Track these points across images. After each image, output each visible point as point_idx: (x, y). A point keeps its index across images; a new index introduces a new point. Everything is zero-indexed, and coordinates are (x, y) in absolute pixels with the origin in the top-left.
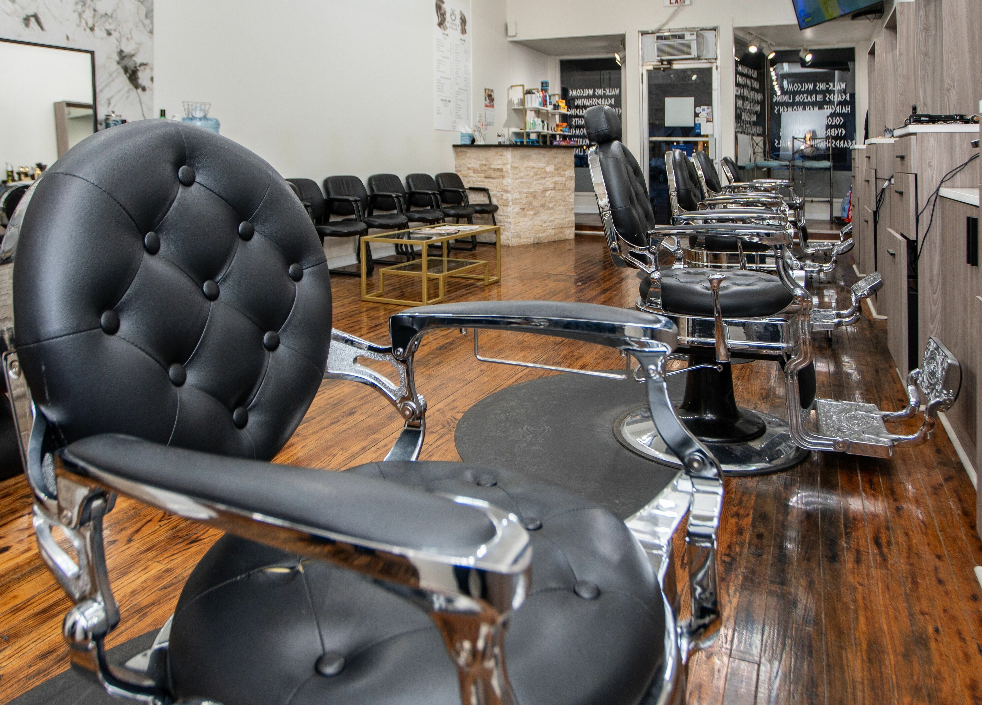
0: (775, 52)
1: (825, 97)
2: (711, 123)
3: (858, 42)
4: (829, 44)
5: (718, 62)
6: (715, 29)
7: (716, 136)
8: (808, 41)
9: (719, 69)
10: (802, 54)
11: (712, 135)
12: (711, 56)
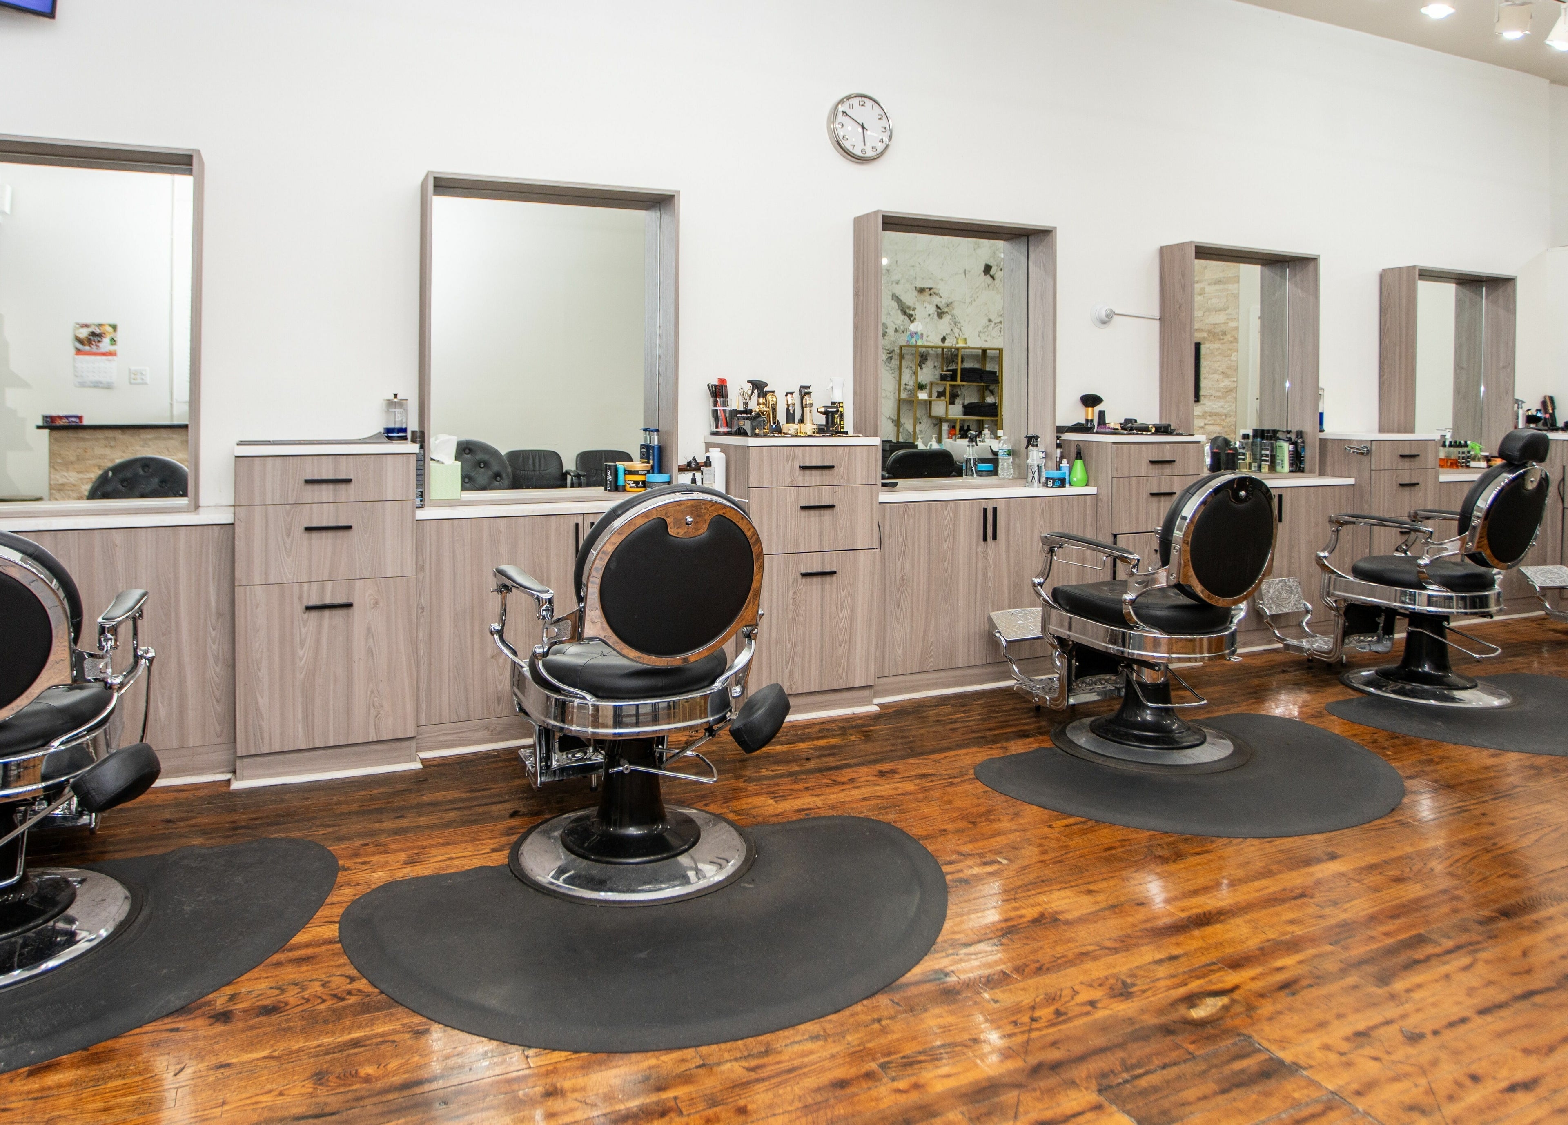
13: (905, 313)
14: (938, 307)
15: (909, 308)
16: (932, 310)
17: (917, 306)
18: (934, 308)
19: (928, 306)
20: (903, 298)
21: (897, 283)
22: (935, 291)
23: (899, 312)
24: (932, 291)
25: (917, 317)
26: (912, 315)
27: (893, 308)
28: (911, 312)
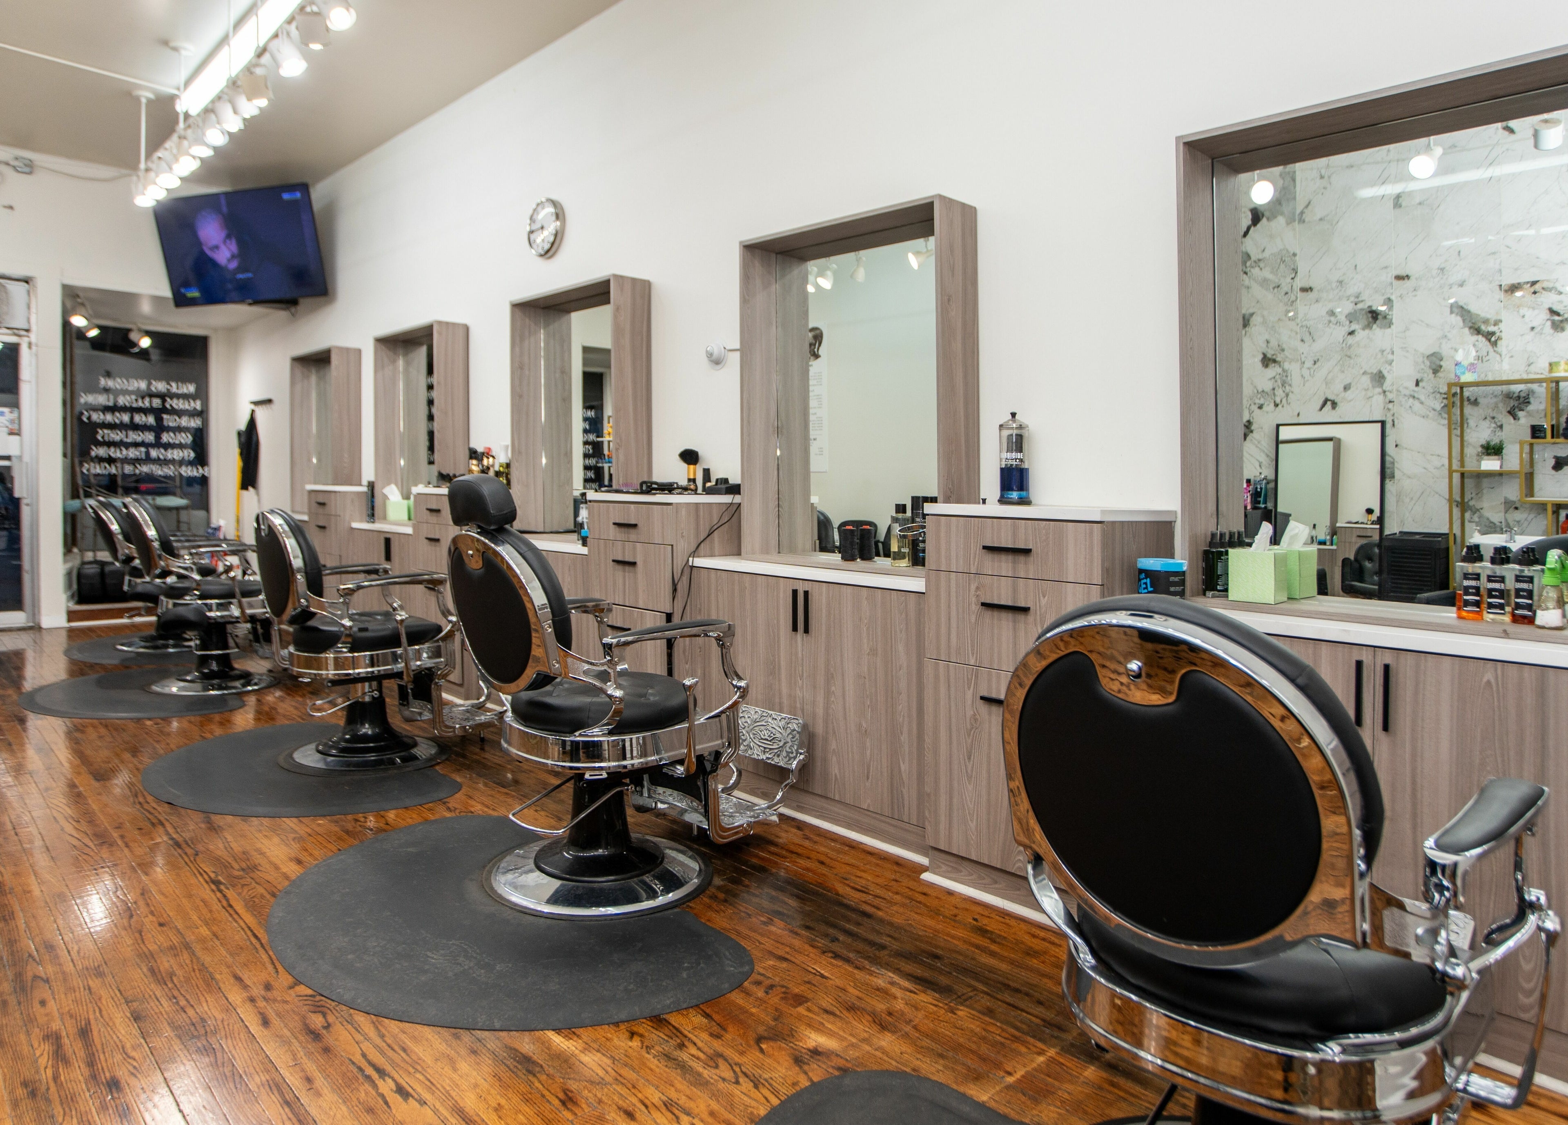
0: (100, 327)
1: (164, 401)
2: (17, 438)
3: (216, 330)
4: (176, 327)
5: (33, 337)
6: (26, 281)
7: (26, 458)
8: (147, 318)
9: (34, 348)
10: (133, 336)
11: (20, 458)
12: (20, 323)
13: (1478, 331)
14: (1552, 312)
15: (1486, 322)
16: (1540, 318)
17: (1504, 316)
18: (1545, 315)
19: (1528, 313)
20: (1474, 308)
21: (1461, 285)
22: (1545, 285)
23: (1466, 330)
24: (1537, 287)
25: (1503, 335)
26: (1493, 334)
27: (1453, 327)
28: (1491, 329)
